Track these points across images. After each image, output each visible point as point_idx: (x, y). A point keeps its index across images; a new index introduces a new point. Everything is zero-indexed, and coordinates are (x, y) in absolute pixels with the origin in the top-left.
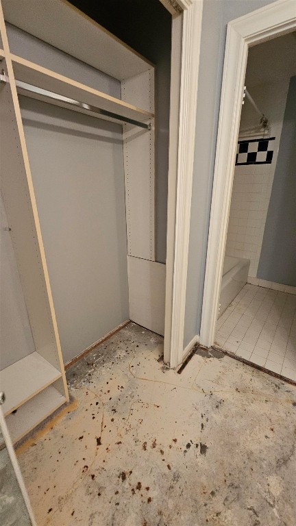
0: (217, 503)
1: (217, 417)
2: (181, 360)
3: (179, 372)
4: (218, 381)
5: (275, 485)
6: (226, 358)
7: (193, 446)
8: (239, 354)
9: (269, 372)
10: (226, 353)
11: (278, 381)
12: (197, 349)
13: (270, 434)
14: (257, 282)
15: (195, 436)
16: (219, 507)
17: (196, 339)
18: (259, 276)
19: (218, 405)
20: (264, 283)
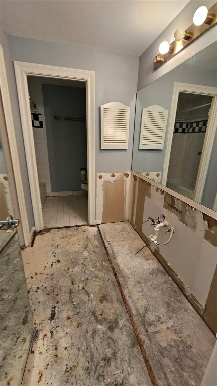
0: (71, 270)
1: (59, 250)
2: (30, 241)
3: (32, 246)
4: (53, 240)
5: (86, 254)
6: (52, 230)
7: (54, 264)
8: (57, 226)
9: (73, 226)
10: (52, 228)
11: (76, 228)
12: (35, 233)
13: (80, 243)
14: (52, 194)
15: (53, 260)
16: (72, 270)
17: (34, 228)
18: (52, 191)
19: (57, 247)
20: (56, 194)
